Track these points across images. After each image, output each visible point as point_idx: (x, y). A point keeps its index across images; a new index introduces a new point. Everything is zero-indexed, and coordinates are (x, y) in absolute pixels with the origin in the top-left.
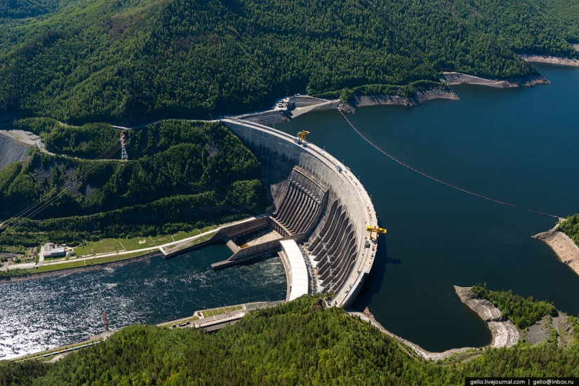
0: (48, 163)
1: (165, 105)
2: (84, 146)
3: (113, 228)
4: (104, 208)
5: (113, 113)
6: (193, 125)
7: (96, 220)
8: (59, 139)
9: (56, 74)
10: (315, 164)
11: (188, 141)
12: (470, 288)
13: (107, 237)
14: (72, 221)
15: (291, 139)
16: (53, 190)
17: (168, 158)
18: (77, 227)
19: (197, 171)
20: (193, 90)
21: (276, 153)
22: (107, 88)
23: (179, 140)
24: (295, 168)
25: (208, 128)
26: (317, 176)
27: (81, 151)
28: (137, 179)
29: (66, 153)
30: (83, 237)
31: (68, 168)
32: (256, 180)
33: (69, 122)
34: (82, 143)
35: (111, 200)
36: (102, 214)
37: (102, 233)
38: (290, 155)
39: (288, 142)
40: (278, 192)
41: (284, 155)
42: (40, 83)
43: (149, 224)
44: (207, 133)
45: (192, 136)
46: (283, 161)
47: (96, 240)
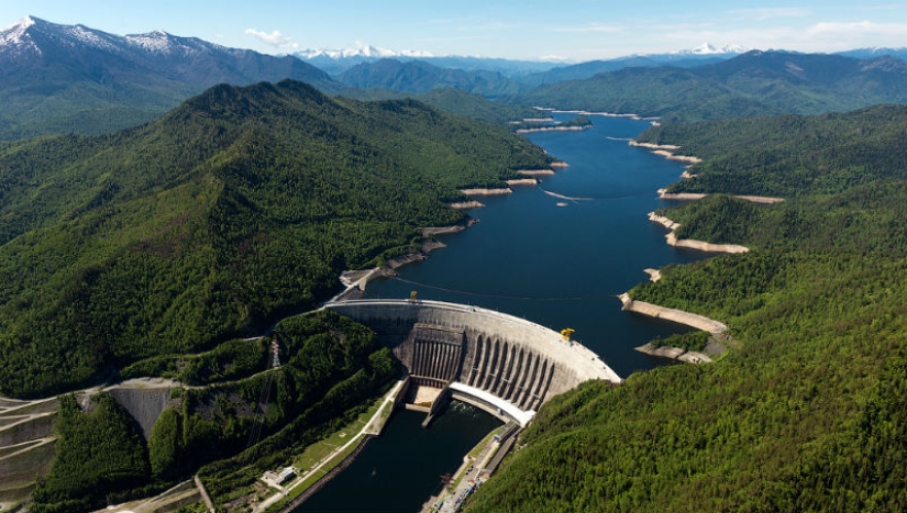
0: (206, 398)
1: (272, 306)
2: (231, 368)
3: (307, 433)
4: (288, 418)
5: (237, 326)
6: (308, 317)
7: (289, 433)
8: (201, 370)
9: (130, 310)
10: (440, 315)
11: (316, 332)
12: (649, 344)
13: (309, 444)
14: (268, 444)
15: (405, 302)
16: (230, 421)
17: (310, 354)
18: (277, 447)
19: (339, 357)
20: (287, 286)
21: (389, 320)
22: (213, 305)
23: (307, 334)
24: (416, 325)
25: (324, 316)
26: (444, 324)
27: (231, 374)
28: (301, 380)
29: (214, 381)
30: (289, 454)
31: (228, 395)
32: (385, 349)
33: (196, 351)
34: (226, 366)
35: (291, 410)
36: (290, 426)
37: (301, 442)
38: (405, 317)
39: (402, 306)
40: (402, 353)
41: (399, 319)
42: (118, 325)
43: (334, 417)
44: (325, 320)
45: (316, 326)
46: (398, 324)
47: (302, 451)
